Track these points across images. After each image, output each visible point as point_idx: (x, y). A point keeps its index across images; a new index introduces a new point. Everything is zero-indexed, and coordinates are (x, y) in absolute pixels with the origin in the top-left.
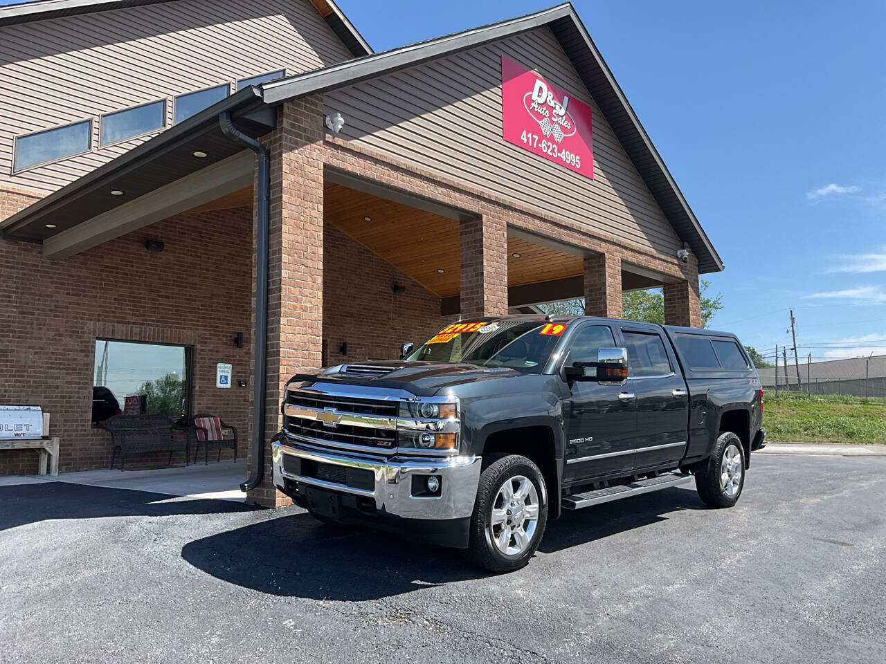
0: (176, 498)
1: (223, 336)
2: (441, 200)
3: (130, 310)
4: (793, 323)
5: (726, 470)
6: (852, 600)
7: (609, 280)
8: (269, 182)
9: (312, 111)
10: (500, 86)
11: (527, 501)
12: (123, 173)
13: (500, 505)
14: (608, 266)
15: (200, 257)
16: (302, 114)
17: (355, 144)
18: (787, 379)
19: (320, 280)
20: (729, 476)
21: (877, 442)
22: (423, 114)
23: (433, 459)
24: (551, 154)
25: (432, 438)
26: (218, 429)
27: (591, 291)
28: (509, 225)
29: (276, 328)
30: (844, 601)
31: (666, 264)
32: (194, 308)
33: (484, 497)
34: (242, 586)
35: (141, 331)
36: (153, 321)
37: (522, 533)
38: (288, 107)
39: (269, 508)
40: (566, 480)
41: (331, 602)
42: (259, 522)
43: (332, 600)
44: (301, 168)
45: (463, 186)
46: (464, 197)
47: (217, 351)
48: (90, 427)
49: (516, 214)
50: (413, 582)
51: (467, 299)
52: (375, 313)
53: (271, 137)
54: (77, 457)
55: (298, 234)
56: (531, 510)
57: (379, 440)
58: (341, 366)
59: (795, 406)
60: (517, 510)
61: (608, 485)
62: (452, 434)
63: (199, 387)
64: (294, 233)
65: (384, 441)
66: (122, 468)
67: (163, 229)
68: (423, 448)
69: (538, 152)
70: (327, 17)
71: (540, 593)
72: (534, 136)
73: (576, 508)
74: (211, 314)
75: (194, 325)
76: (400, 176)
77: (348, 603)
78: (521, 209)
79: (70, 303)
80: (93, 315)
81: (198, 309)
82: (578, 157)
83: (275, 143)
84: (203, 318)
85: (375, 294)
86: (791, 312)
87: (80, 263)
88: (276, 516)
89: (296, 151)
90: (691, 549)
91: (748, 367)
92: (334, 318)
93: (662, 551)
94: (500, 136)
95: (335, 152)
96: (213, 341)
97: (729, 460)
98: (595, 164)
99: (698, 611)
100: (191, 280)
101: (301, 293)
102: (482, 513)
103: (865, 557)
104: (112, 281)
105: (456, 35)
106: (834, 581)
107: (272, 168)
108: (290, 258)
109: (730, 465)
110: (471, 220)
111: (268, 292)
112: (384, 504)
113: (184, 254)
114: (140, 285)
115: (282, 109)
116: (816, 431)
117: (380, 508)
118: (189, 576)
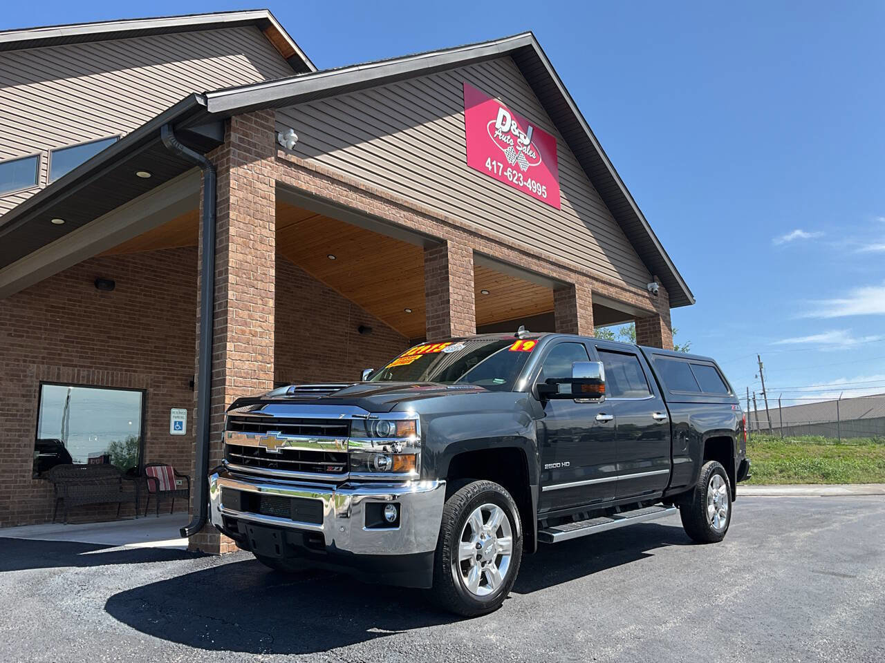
0: (113, 548)
1: (179, 379)
2: (404, 224)
3: (77, 352)
4: (761, 368)
5: (713, 501)
6: (866, 634)
7: (580, 312)
8: (216, 199)
9: (262, 126)
10: (463, 113)
11: (500, 534)
12: (62, 198)
13: (468, 537)
14: (579, 297)
15: (154, 297)
16: (252, 128)
17: (310, 162)
18: (758, 423)
19: (272, 303)
20: (716, 508)
21: (853, 482)
22: (384, 136)
23: (390, 485)
24: (517, 183)
25: (389, 461)
26: (171, 479)
27: (562, 323)
28: (476, 253)
29: (221, 354)
30: (858, 636)
31: (637, 297)
32: (147, 351)
33: (449, 527)
34: (169, 640)
35: (89, 375)
36: (102, 364)
37: (494, 570)
38: (236, 121)
39: (212, 555)
40: (542, 510)
41: (271, 656)
42: (199, 570)
43: (273, 653)
44: (250, 184)
45: (426, 210)
46: (428, 222)
47: (171, 396)
48: (31, 478)
49: (482, 241)
50: (369, 631)
51: (434, 329)
52: (340, 355)
53: (219, 152)
54: (16, 511)
55: (247, 253)
56: (504, 544)
57: (329, 465)
58: (289, 387)
59: (769, 448)
60: (488, 543)
61: (588, 517)
62: (412, 454)
63: (151, 433)
64: (243, 252)
65: (333, 466)
66: (65, 522)
67: (115, 268)
68: (379, 472)
69: (504, 180)
70: (288, 58)
71: (515, 638)
72: (499, 164)
73: (554, 541)
74: (165, 357)
75: (146, 368)
76: (358, 197)
77: (291, 656)
78: (487, 236)
79: (12, 345)
80: (36, 357)
81: (151, 351)
82: (544, 187)
83: (222, 158)
84: (157, 360)
85: (341, 335)
86: (759, 356)
87: (24, 302)
88: (220, 563)
89: (246, 167)
90: (682, 584)
91: (729, 392)
92: (297, 360)
93: (651, 589)
94: (464, 162)
95: (289, 170)
96: (167, 385)
97: (715, 491)
98: (562, 194)
99: (697, 652)
100: (144, 320)
101: (250, 317)
102: (447, 546)
103: (870, 588)
104: (58, 321)
105: (416, 56)
106: (844, 614)
107: (219, 185)
108: (238, 278)
109: (716, 496)
110: (436, 245)
111: (214, 316)
112: (333, 540)
113: (137, 293)
114: (89, 326)
115: (230, 122)
116: (791, 473)
117: (330, 544)
118: (110, 630)
